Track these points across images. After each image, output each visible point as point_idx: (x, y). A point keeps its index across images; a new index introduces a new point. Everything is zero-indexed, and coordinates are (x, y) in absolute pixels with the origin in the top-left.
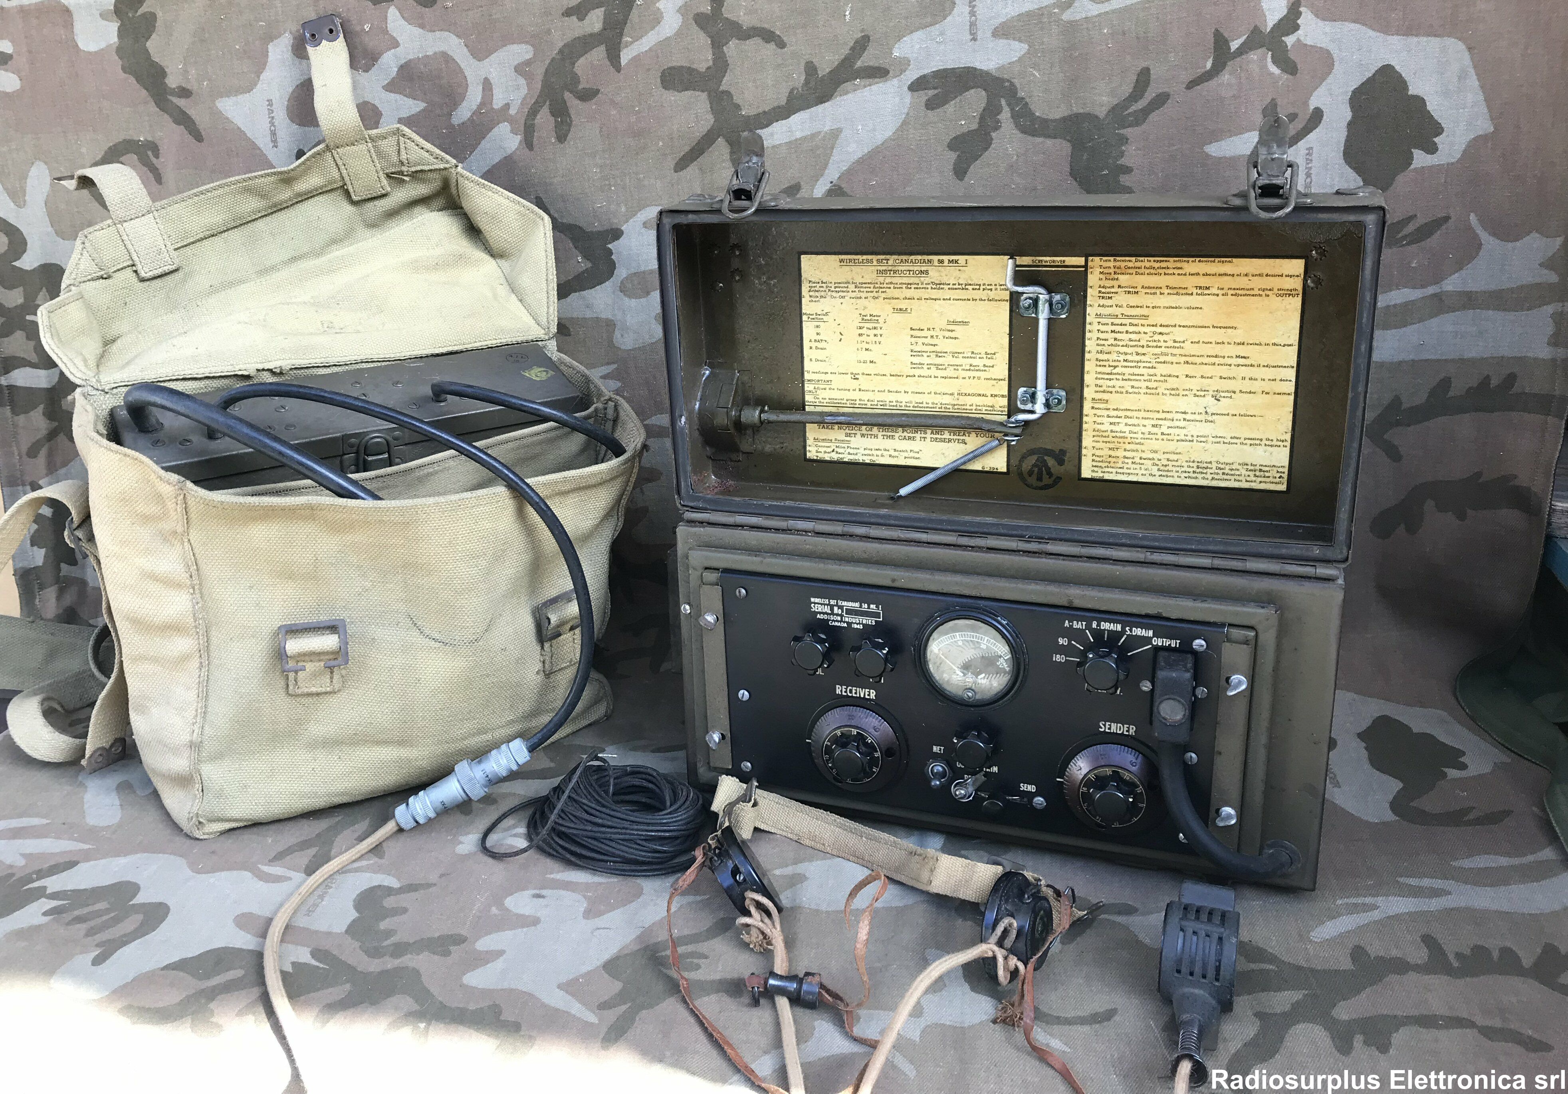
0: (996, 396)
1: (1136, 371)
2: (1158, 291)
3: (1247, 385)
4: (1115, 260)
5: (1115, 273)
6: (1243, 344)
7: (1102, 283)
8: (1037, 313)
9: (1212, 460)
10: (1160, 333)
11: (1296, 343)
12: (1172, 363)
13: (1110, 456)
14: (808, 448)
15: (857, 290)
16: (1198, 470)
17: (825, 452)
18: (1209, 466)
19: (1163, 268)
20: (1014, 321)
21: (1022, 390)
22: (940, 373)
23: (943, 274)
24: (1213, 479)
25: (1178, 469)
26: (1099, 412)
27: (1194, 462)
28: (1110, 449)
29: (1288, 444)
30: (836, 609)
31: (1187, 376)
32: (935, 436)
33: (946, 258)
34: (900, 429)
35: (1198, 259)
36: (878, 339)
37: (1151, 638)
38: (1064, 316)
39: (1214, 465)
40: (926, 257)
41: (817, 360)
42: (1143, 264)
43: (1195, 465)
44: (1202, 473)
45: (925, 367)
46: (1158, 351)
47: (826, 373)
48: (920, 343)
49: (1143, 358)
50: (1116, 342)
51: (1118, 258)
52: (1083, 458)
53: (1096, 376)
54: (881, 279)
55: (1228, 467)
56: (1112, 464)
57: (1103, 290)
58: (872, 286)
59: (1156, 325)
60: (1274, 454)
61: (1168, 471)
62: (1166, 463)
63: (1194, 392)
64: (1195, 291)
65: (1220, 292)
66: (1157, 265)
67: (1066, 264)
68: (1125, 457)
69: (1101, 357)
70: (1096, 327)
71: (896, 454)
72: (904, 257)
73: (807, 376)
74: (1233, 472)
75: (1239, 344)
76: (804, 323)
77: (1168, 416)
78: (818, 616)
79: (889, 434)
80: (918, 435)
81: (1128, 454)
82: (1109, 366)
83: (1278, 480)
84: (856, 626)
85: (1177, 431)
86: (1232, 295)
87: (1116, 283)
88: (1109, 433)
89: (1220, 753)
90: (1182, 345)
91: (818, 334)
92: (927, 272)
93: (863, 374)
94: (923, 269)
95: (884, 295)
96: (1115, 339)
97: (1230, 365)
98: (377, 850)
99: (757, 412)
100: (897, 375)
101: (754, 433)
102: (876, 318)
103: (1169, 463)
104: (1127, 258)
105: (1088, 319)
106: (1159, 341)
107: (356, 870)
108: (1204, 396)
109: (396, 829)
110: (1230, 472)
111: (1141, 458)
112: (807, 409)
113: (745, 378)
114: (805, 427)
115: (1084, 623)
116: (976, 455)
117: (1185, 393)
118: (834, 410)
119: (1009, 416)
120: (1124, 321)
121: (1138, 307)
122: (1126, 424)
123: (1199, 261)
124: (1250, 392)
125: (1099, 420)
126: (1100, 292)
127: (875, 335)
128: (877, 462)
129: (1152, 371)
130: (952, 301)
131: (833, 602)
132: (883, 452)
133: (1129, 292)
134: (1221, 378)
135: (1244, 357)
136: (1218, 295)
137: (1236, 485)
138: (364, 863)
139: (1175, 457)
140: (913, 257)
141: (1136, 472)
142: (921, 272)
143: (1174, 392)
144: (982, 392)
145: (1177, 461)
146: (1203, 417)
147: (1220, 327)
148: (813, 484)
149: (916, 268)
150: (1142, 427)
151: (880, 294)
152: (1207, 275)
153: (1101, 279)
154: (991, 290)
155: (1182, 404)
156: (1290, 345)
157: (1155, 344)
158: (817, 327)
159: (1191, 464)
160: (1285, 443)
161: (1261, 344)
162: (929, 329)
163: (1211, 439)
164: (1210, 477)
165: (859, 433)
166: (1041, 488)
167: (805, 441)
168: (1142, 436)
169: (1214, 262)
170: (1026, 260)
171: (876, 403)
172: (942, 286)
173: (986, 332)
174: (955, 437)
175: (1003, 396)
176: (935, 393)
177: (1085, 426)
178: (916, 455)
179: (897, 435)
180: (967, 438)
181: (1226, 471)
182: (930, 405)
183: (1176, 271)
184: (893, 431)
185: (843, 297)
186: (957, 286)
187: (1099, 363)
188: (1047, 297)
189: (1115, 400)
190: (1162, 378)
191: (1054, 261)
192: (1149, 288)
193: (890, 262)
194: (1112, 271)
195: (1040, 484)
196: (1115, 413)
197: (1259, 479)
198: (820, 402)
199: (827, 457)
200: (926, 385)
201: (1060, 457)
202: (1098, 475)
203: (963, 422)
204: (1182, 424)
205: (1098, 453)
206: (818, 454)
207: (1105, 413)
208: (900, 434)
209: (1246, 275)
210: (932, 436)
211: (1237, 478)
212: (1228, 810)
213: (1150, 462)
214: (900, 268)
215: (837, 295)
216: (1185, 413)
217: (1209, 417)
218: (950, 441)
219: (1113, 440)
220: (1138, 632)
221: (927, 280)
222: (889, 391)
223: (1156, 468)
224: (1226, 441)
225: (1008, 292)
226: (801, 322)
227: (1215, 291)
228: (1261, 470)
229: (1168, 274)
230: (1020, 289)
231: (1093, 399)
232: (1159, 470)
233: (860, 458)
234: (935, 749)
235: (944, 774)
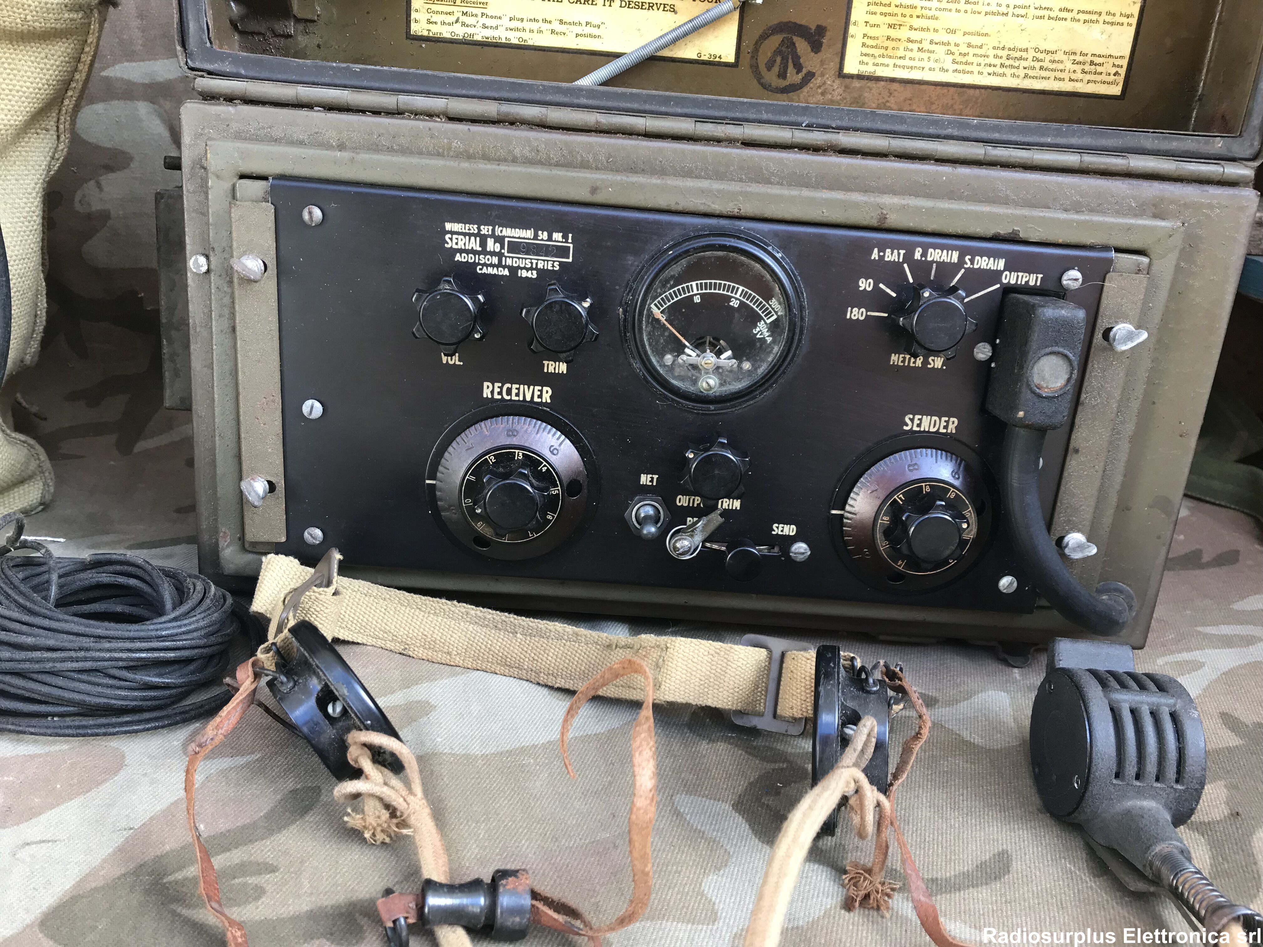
9: (1029, 45)
13: (888, 38)
14: (413, 14)
16: (1008, 63)
17: (443, 23)
18: (1024, 54)
24: (1026, 76)
25: (981, 60)
27: (1004, 49)
28: (889, 26)
29: (1134, 21)
30: (490, 242)
37: (1001, 273)
39: (1031, 54)
43: (1005, 53)
44: (1012, 67)
52: (850, 39)
55: (1048, 58)
56: (890, 52)
60: (1113, 35)
61: (966, 63)
62: (965, 49)
68: (909, 40)
71: (564, 31)
74: (1054, 67)
78: (459, 257)
81: (914, 35)
83: (1112, 78)
84: (525, 273)
89: (1077, 452)
103: (970, 50)
110: (1051, 66)
111: (931, 42)
128: (530, 42)
131: (485, 231)
132: (541, 24)
137: (1055, 86)
139: (979, 41)
141: (921, 64)
145: (981, 47)
159: (1000, 53)
160: (1129, 20)
163: (1032, 11)
164: (1023, 74)
166: (784, 90)
167: (409, 3)
168: (937, 5)
174: (660, 1)
180: (678, 3)
181: (1045, 65)
195: (783, 83)
197: (1088, 77)
199: (447, 33)
201: (816, 38)
202: (869, 69)
205: (871, 32)
206: (430, 26)
211: (1058, 75)
213: (944, 49)
218: (651, 6)
219: (896, 10)
220: (982, 263)
223: (951, 59)
224: (1052, 14)
228: (1091, 62)
232: (954, 62)
233: (503, 37)
234: (645, 479)
235: (656, 520)
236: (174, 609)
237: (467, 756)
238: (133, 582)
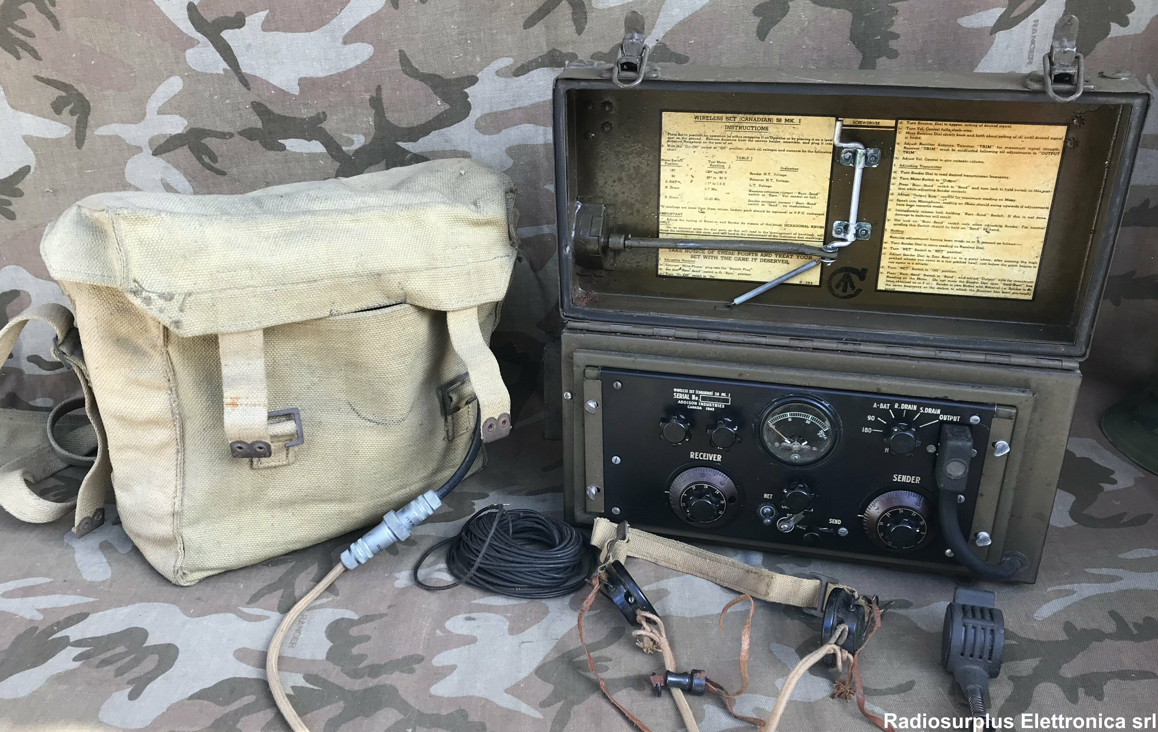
0: (815, 227)
1: (927, 209)
2: (951, 149)
3: (1012, 221)
4: (919, 123)
5: (918, 133)
6: (1012, 190)
7: (907, 141)
8: (854, 163)
9: (979, 277)
10: (949, 181)
11: (1053, 190)
12: (956, 204)
13: (901, 274)
14: (659, 267)
15: (708, 141)
16: (967, 284)
17: (673, 270)
18: (976, 281)
19: (956, 130)
20: (835, 169)
21: (837, 223)
22: (772, 209)
23: (780, 130)
24: (978, 291)
25: (952, 283)
26: (895, 240)
27: (965, 278)
28: (901, 268)
29: (1037, 265)
30: (693, 396)
31: (966, 214)
32: (764, 258)
33: (783, 118)
34: (736, 252)
35: (984, 124)
36: (723, 181)
37: (939, 415)
38: (875, 166)
39: (980, 280)
40: (767, 117)
41: (671, 197)
42: (941, 127)
43: (966, 280)
44: (970, 286)
45: (760, 203)
46: (946, 194)
47: (678, 208)
48: (757, 185)
49: (934, 200)
50: (914, 187)
51: (922, 122)
52: (880, 274)
53: (896, 212)
54: (729, 133)
55: (990, 282)
56: (902, 280)
57: (908, 146)
58: (721, 138)
59: (946, 175)
60: (1026, 273)
61: (944, 285)
62: (943, 278)
63: (970, 226)
64: (979, 149)
65: (998, 150)
66: (951, 128)
67: (880, 125)
68: (912, 274)
69: (901, 198)
70: (899, 175)
71: (732, 271)
72: (749, 116)
73: (662, 210)
74: (993, 286)
75: (1008, 190)
76: (662, 167)
77: (949, 244)
78: (679, 402)
79: (727, 256)
80: (750, 257)
81: (914, 272)
82: (907, 205)
83: (1026, 292)
84: (709, 409)
85: (954, 255)
86: (1008, 153)
87: (918, 141)
88: (902, 256)
89: (982, 495)
90: (965, 190)
91: (673, 176)
92: (767, 128)
93: (709, 209)
94: (764, 125)
95: (730, 146)
96: (914, 185)
97: (1000, 206)
98: (331, 589)
99: (622, 240)
100: (736, 210)
101: (615, 255)
102: (722, 164)
103: (946, 279)
104: (929, 122)
105: (894, 169)
106: (948, 187)
107: (321, 606)
108: (978, 229)
109: (344, 569)
110: (991, 286)
111: (925, 275)
112: (661, 236)
113: (610, 211)
114: (658, 251)
115: (889, 405)
116: (796, 273)
117: (963, 226)
118: (683, 237)
119: (825, 243)
120: (922, 171)
121: (933, 160)
122: (916, 250)
123: (985, 126)
124: (1013, 227)
125: (895, 246)
126: (905, 148)
127: (721, 178)
128: (716, 278)
129: (939, 210)
130: (786, 152)
131: (691, 391)
132: (721, 270)
133: (928, 149)
134: (992, 215)
135: (1012, 200)
136: (996, 152)
137: (995, 295)
138: (324, 600)
139: (951, 274)
140: (756, 116)
141: (919, 285)
142: (762, 128)
143: (955, 226)
144: (804, 224)
145: (952, 277)
146: (975, 245)
147: (996, 177)
148: (662, 294)
149: (758, 125)
150: (927, 252)
151: (727, 145)
152: (990, 136)
153: (906, 138)
154: (818, 144)
155: (960, 234)
156: (1048, 192)
157: (944, 189)
158: (673, 170)
159: (962, 280)
160: (1035, 265)
161: (1025, 191)
162: (765, 174)
163: (979, 261)
164: (976, 289)
165: (702, 255)
166: (845, 297)
167: (657, 261)
168: (927, 259)
169: (997, 126)
170: (848, 121)
171: (717, 232)
172: (778, 140)
173: (812, 177)
174: (780, 259)
175: (821, 227)
176: (767, 224)
177: (883, 251)
178: (748, 272)
179: (733, 257)
180: (789, 260)
181: (988, 285)
182: (762, 234)
183: (966, 133)
184: (730, 254)
185: (696, 147)
186: (791, 140)
187: (899, 203)
188: (864, 151)
189: (909, 231)
190: (947, 215)
191: (870, 123)
192: (944, 145)
193: (737, 120)
194: (916, 131)
195: (845, 294)
196: (908, 241)
197: (1013, 291)
198: (672, 231)
199: (675, 274)
200: (759, 218)
201: (862, 274)
202: (891, 287)
203: (790, 248)
204: (959, 250)
205: (892, 271)
206: (668, 271)
207: (901, 241)
208: (736, 256)
209: (1020, 137)
210: (762, 257)
211: (996, 290)
212: (984, 534)
213: (932, 278)
214: (745, 125)
215: (691, 145)
216: (962, 241)
217: (980, 245)
218: (775, 261)
219: (905, 261)
220: (929, 411)
221: (767, 135)
222: (729, 222)
223: (935, 282)
224: (990, 263)
225: (832, 146)
226: (659, 166)
227: (994, 149)
228: (1014, 285)
229: (960, 135)
230: (844, 145)
231: (892, 230)
232: (937, 284)
233: (702, 275)
234: (766, 496)
235: (772, 514)
236: (560, 544)
237: (683, 618)
238: (540, 527)
